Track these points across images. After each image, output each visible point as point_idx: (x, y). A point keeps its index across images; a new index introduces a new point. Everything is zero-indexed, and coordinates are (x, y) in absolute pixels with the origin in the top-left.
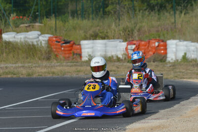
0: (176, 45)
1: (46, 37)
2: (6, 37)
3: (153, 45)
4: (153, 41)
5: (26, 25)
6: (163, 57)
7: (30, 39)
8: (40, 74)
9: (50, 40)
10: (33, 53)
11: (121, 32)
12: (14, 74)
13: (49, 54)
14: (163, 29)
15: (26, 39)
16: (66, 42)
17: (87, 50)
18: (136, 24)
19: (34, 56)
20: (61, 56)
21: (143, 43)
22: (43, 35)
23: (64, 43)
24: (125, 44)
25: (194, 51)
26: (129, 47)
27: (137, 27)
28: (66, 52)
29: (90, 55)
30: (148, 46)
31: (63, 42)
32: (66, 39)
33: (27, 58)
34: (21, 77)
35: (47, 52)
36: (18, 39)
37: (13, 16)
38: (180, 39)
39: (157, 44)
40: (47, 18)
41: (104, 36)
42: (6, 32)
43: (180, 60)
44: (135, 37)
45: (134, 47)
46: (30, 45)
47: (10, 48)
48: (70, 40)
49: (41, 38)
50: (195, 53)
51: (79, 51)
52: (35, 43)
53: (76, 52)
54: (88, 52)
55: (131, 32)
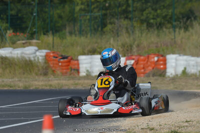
0: (176, 60)
1: (43, 53)
3: (153, 60)
4: (153, 56)
6: (163, 72)
7: (26, 54)
9: (47, 55)
10: (30, 69)
11: (120, 48)
13: (46, 70)
14: (163, 45)
15: (23, 55)
16: (64, 58)
17: (84, 66)
18: (134, 40)
19: (31, 72)
20: (58, 72)
21: (142, 58)
22: (40, 51)
23: (61, 59)
24: (123, 59)
25: (194, 66)
26: (128, 62)
28: (64, 68)
29: (88, 71)
30: (148, 61)
31: (60, 57)
32: (63, 54)
33: (24, 74)
35: (44, 67)
36: (14, 54)
37: (10, 33)
38: (179, 54)
39: (156, 59)
40: (44, 34)
42: (3, 47)
43: (179, 75)
44: (134, 52)
46: (26, 61)
47: (7, 63)
48: (68, 55)
49: (38, 53)
50: (195, 67)
51: (76, 66)
52: (32, 59)
53: (73, 67)
54: (86, 68)
55: (130, 48)
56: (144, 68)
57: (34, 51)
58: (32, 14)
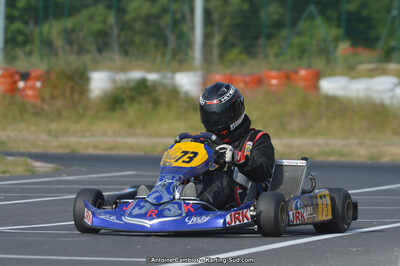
7: (376, 92)
10: (381, 121)
33: (369, 130)
36: (352, 91)
37: (344, 47)
42: (330, 75)
46: (375, 105)
47: (335, 108)
49: (399, 91)
52: (387, 101)
57: (390, 85)
58: (389, 10)
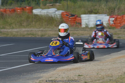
1: (60, 12)
2: (36, 11)
5: (51, 4)
8: (50, 35)
9: (62, 14)
10: (51, 22)
11: (107, 10)
12: (33, 35)
15: (48, 13)
16: (72, 16)
17: (85, 21)
18: (117, 5)
19: (52, 24)
21: (119, 17)
22: (58, 11)
24: (108, 17)
26: (111, 19)
27: (118, 7)
28: (72, 22)
29: (86, 24)
30: (122, 19)
31: (70, 15)
32: (72, 14)
33: (48, 25)
34: (37, 37)
35: (60, 21)
36: (42, 13)
41: (96, 12)
42: (36, 8)
44: (116, 13)
45: (113, 19)
46: (49, 17)
48: (74, 14)
51: (80, 21)
52: (53, 16)
53: (78, 21)
54: (85, 22)
55: (113, 10)
56: (120, 23)
57: (54, 11)
